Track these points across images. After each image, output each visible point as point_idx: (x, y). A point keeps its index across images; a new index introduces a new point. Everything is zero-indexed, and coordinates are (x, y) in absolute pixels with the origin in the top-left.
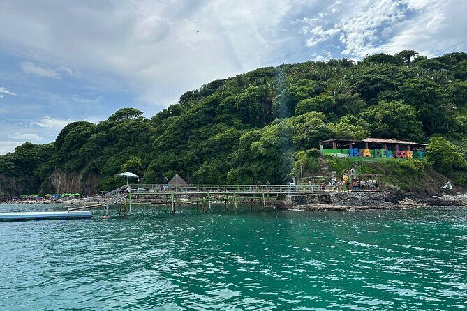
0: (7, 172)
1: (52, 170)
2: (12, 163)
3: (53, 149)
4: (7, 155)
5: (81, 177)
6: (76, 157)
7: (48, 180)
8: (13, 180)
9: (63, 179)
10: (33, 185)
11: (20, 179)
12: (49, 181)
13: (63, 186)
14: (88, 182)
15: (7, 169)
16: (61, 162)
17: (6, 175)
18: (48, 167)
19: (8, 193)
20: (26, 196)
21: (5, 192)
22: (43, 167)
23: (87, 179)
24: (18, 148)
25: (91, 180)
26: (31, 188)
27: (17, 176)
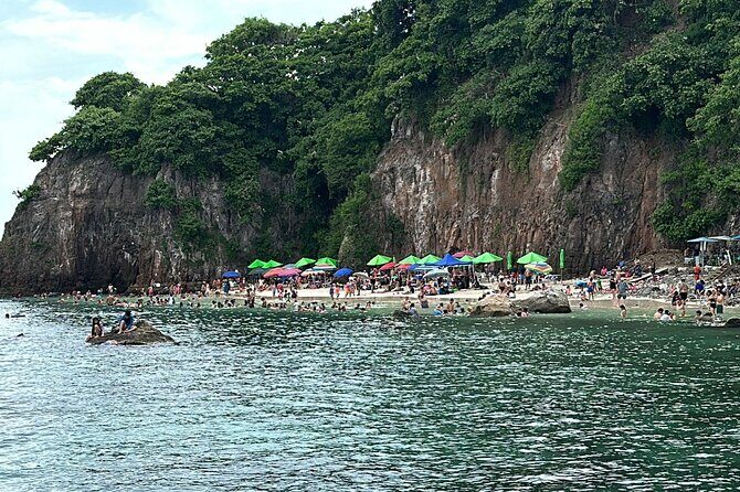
0: (189, 157)
1: (379, 137)
2: (205, 114)
3: (365, 41)
4: (182, 79)
5: (552, 157)
6: (503, 57)
7: (368, 184)
8: (213, 194)
9: (440, 183)
10: (291, 217)
11: (242, 190)
12: (374, 191)
13: (441, 214)
14: (607, 186)
15: (185, 144)
16: (426, 90)
17: (185, 169)
18: (360, 121)
19: (198, 255)
20: (272, 267)
21: (187, 250)
22: (339, 124)
23: (596, 171)
24: (218, 49)
25: (619, 173)
26: (284, 228)
27: (225, 175)
